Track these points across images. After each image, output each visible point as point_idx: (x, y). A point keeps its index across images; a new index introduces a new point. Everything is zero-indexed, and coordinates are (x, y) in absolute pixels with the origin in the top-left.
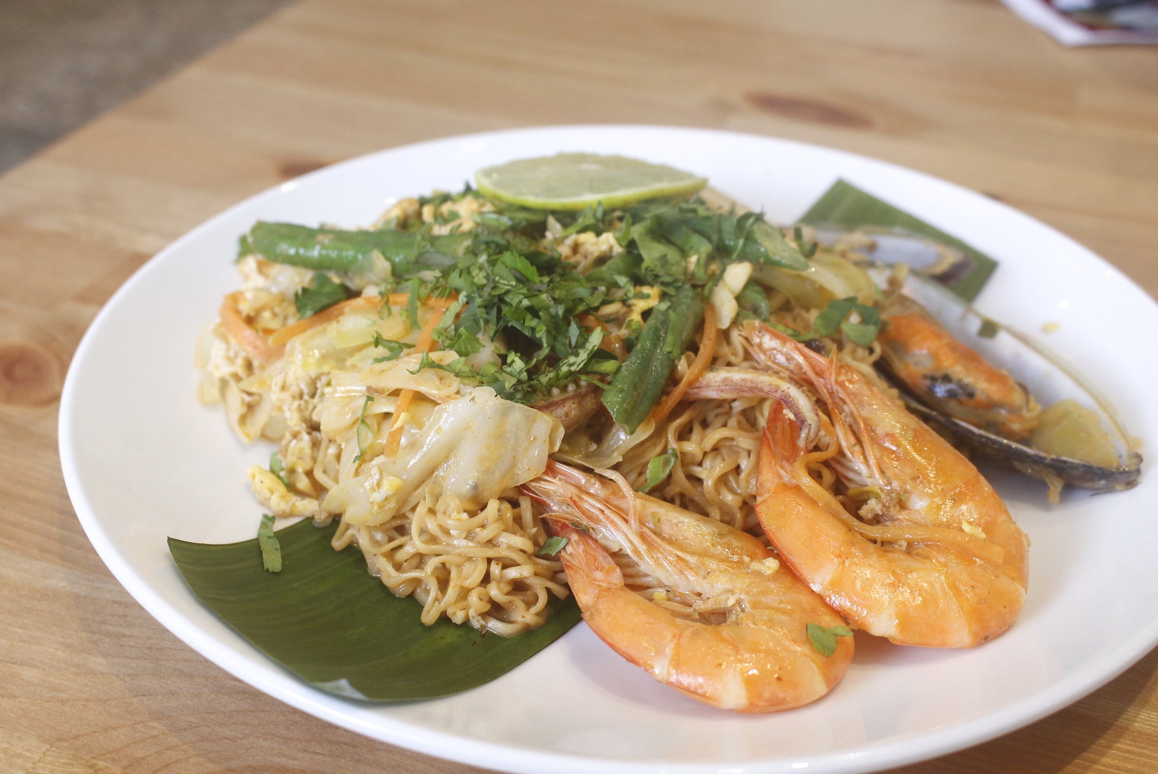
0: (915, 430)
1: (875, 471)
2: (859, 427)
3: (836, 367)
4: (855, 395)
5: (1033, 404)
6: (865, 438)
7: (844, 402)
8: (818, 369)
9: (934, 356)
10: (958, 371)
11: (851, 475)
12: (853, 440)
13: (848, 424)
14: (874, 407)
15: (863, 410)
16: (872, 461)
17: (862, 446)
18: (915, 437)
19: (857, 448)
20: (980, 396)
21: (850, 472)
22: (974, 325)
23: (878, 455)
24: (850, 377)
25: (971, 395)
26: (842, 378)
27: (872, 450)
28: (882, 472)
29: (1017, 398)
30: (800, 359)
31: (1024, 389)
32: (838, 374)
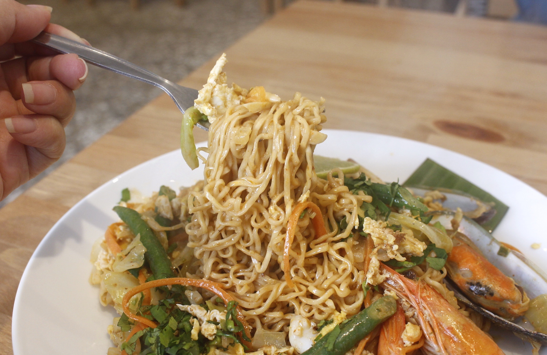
0: (463, 325)
1: (442, 349)
2: (433, 323)
3: (421, 288)
4: (431, 304)
5: (526, 296)
6: (436, 330)
7: (425, 309)
8: (411, 289)
9: (472, 271)
10: (485, 280)
11: (429, 349)
12: (430, 330)
13: (427, 321)
14: (442, 311)
15: (435, 313)
16: (440, 343)
17: (435, 334)
18: (464, 329)
19: (432, 335)
20: (497, 295)
21: (428, 347)
22: (496, 249)
23: (444, 339)
24: (428, 294)
25: (492, 294)
26: (424, 295)
27: (440, 335)
28: (446, 349)
29: (517, 295)
30: (402, 284)
31: (520, 289)
32: (422, 293)
